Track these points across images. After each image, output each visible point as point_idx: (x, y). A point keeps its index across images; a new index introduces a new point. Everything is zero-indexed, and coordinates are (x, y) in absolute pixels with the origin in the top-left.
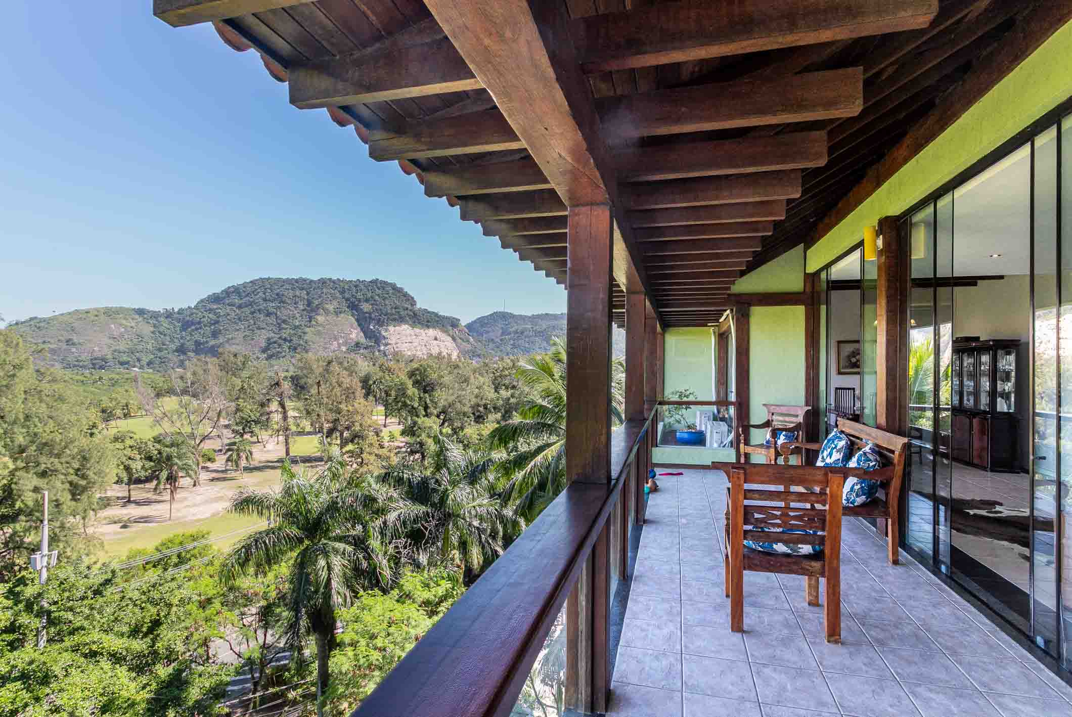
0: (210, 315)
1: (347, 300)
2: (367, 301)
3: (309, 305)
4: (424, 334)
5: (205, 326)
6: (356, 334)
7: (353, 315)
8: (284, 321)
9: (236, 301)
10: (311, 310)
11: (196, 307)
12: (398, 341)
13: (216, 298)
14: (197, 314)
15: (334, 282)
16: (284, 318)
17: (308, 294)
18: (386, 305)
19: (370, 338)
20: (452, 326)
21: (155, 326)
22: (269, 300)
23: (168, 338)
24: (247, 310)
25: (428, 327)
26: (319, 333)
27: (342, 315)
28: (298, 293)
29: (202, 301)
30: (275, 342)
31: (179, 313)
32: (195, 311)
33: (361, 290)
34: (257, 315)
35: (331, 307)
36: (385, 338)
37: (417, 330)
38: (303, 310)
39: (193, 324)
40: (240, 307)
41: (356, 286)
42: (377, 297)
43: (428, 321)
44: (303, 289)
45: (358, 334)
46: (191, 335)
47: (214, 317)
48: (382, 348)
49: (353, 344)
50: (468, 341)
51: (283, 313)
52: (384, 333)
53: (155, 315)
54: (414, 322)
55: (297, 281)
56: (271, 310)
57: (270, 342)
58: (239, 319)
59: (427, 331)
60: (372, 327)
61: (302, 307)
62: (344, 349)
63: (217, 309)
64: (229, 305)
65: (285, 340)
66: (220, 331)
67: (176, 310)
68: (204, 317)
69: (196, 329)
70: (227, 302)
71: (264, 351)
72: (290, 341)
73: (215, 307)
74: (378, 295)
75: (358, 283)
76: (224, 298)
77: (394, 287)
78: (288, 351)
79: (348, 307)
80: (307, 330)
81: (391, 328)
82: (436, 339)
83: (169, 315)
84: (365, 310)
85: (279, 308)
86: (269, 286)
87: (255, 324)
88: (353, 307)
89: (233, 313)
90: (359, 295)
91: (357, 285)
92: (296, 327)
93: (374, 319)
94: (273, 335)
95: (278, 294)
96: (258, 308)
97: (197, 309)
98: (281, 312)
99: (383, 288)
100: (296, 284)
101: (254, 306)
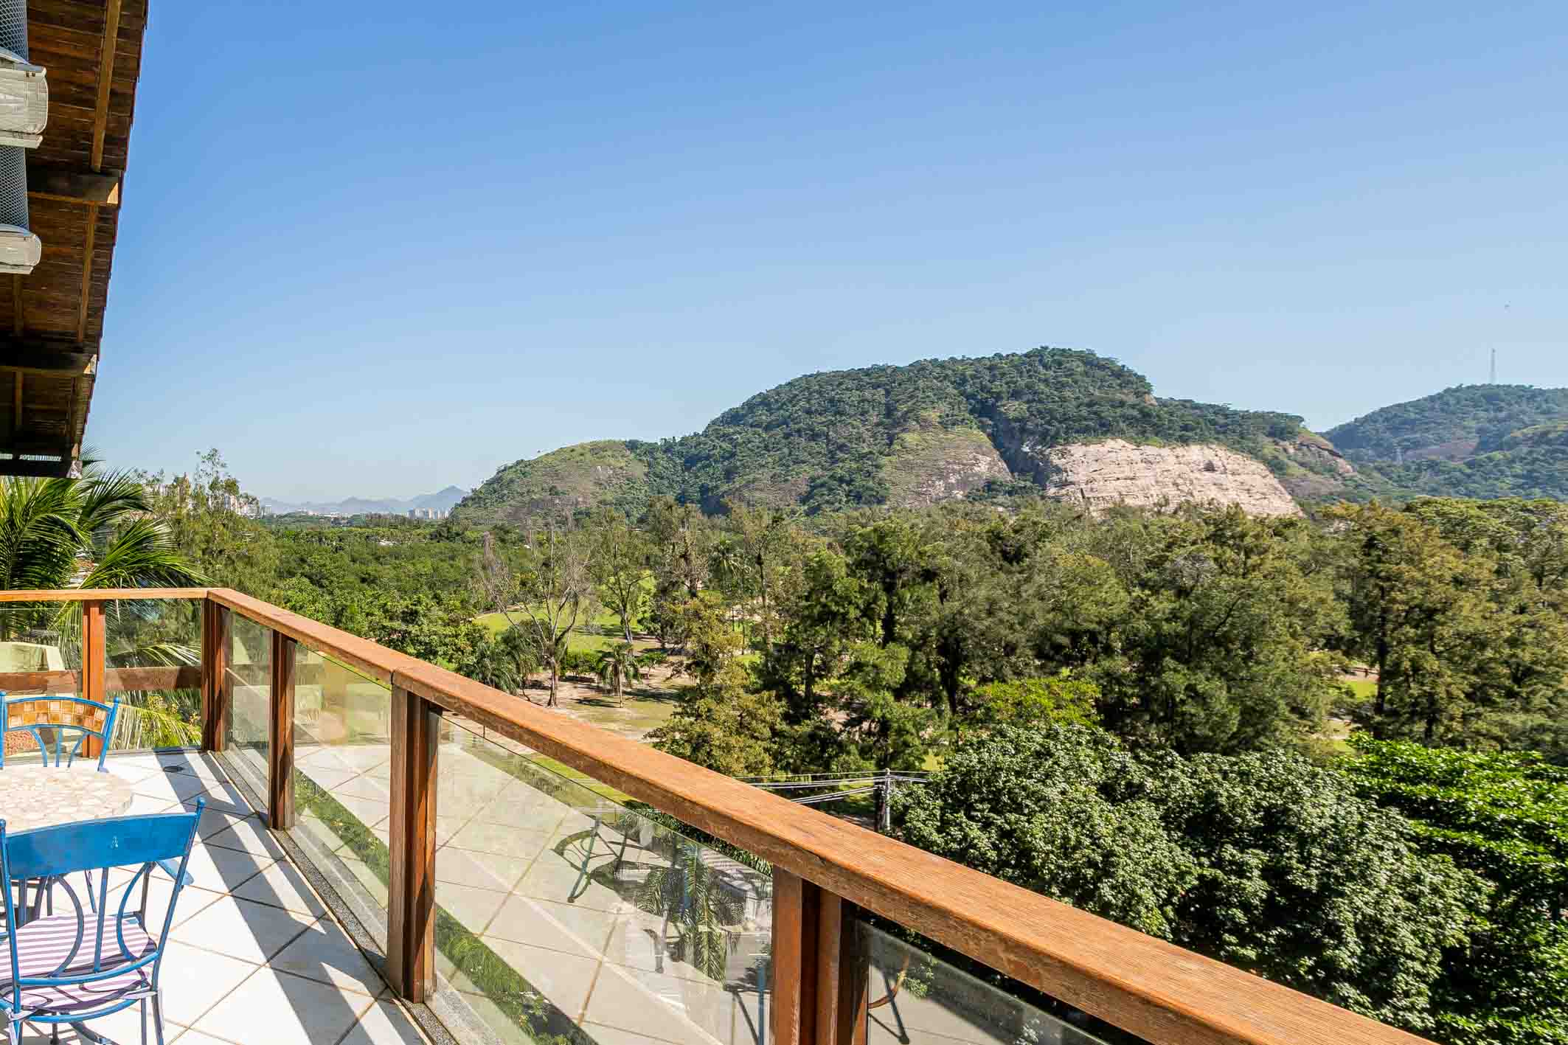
0: (724, 445)
1: (968, 397)
2: (1016, 395)
3: (889, 412)
4: (1172, 459)
5: (716, 461)
6: (988, 465)
7: (982, 427)
8: (841, 448)
9: (764, 417)
10: (893, 422)
11: (705, 434)
12: (1095, 475)
13: (733, 418)
14: (705, 444)
15: (942, 365)
16: (841, 441)
17: (888, 393)
18: (1063, 400)
19: (1022, 472)
20: (1270, 435)
21: (649, 465)
22: (817, 413)
23: (666, 482)
24: (779, 432)
25: (1185, 441)
26: (908, 466)
27: (958, 429)
28: (867, 395)
29: (714, 423)
30: (823, 485)
31: (681, 444)
32: (703, 439)
33: (1003, 374)
34: (795, 439)
35: (933, 415)
36: (1058, 470)
37: (1150, 450)
38: (878, 425)
39: (700, 460)
40: (768, 428)
41: (991, 368)
42: (1042, 386)
43: (1185, 428)
44: (876, 386)
45: (991, 465)
46: (697, 477)
47: (729, 447)
48: (1052, 491)
49: (982, 484)
50: (1332, 471)
51: (840, 434)
52: (1055, 460)
53: (651, 449)
54: (1144, 432)
55: (867, 373)
56: (820, 429)
57: (814, 485)
58: (766, 448)
59: (1180, 451)
60: (1026, 449)
61: (875, 420)
62: (959, 494)
63: (734, 433)
64: (751, 426)
65: (841, 480)
66: (737, 468)
67: (678, 440)
68: (715, 448)
69: (704, 467)
70: (751, 421)
71: (804, 501)
72: (849, 483)
73: (731, 430)
74: (1046, 381)
75: (997, 360)
76: (744, 416)
77: (1089, 361)
78: (845, 499)
79: (971, 412)
80: (884, 460)
81: (1077, 450)
82: (1210, 468)
83: (668, 447)
84: (1011, 415)
85: (833, 423)
86: (817, 387)
87: (790, 454)
88: (984, 410)
89: (759, 438)
90: (998, 386)
91: (993, 366)
92: (863, 456)
93: (1033, 433)
94: (820, 472)
95: (831, 401)
96: (797, 426)
97: (706, 436)
98: (836, 432)
99: (1060, 364)
100: (866, 379)
101: (791, 424)
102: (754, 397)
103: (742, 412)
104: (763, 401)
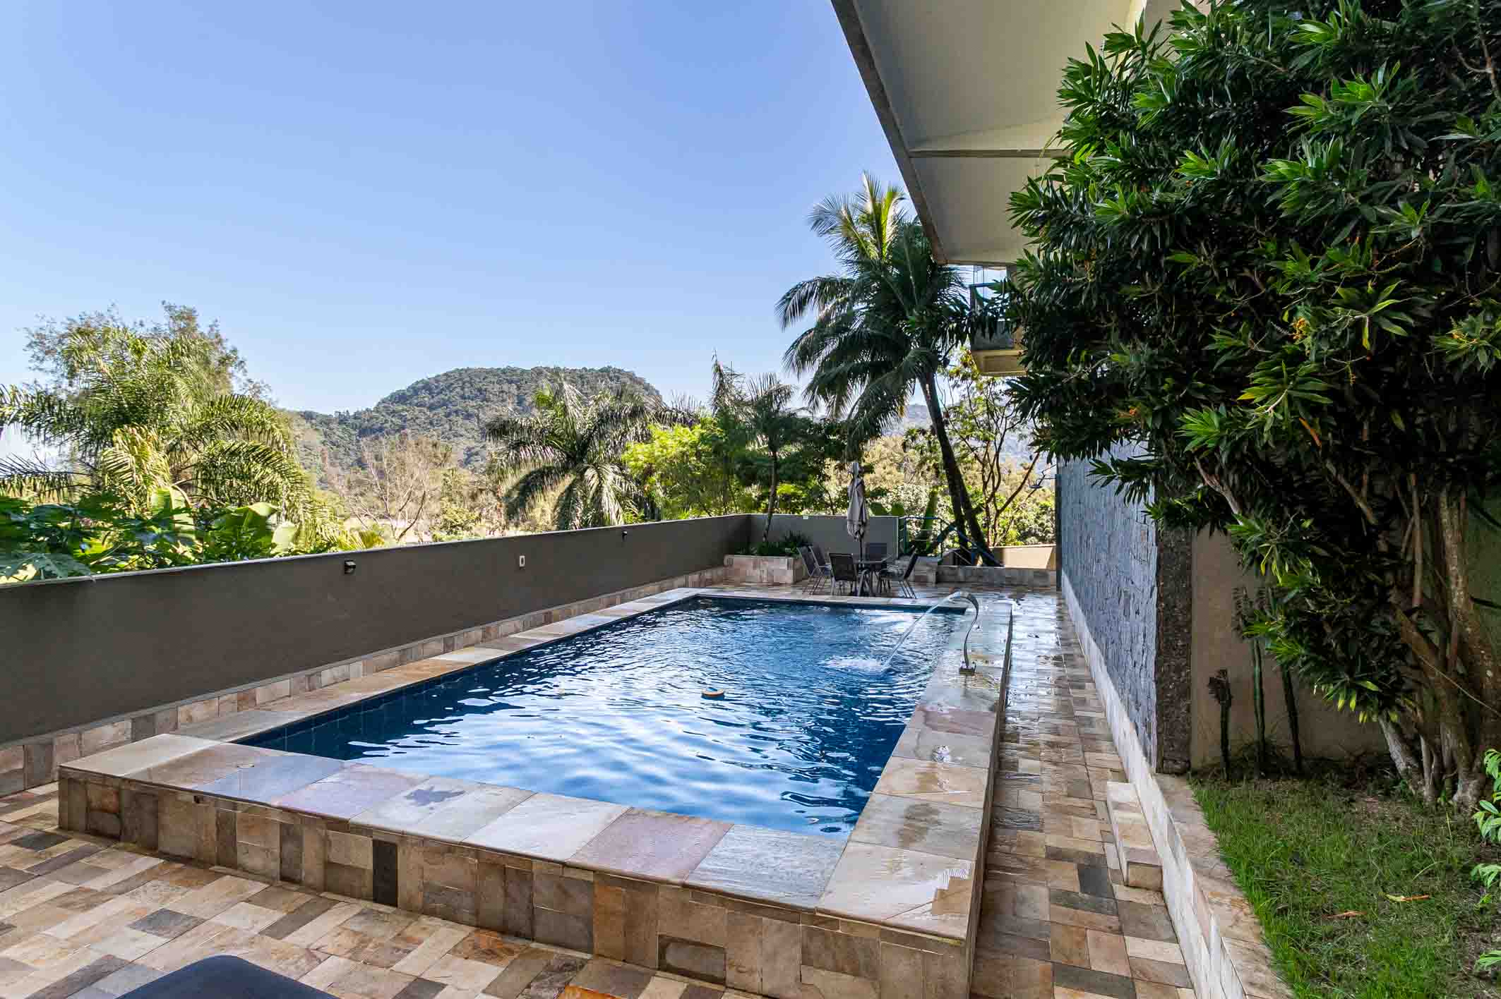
0: (394, 420)
3: (520, 403)
9: (427, 399)
10: (523, 409)
11: (377, 410)
13: (400, 398)
14: (377, 418)
15: (552, 372)
17: (519, 388)
21: (326, 435)
22: (469, 398)
23: (342, 450)
24: (441, 412)
28: (505, 387)
29: (384, 401)
30: (477, 454)
31: (355, 418)
32: (374, 414)
33: (588, 382)
34: (453, 417)
39: (373, 431)
40: (431, 408)
41: (581, 377)
44: (510, 382)
47: (399, 422)
51: (487, 415)
53: (326, 421)
55: (504, 372)
56: (470, 410)
57: (470, 454)
58: (431, 423)
63: (402, 410)
64: (417, 405)
67: (351, 414)
68: (386, 421)
69: (377, 438)
70: (415, 401)
73: (400, 408)
76: (411, 397)
77: (631, 377)
83: (342, 420)
85: (481, 407)
86: (468, 379)
87: (451, 429)
89: (423, 415)
94: (474, 444)
95: (480, 390)
96: (455, 408)
97: (378, 412)
98: (484, 414)
99: (618, 378)
100: (503, 376)
101: (450, 406)
102: (417, 383)
103: (408, 394)
104: (426, 386)
